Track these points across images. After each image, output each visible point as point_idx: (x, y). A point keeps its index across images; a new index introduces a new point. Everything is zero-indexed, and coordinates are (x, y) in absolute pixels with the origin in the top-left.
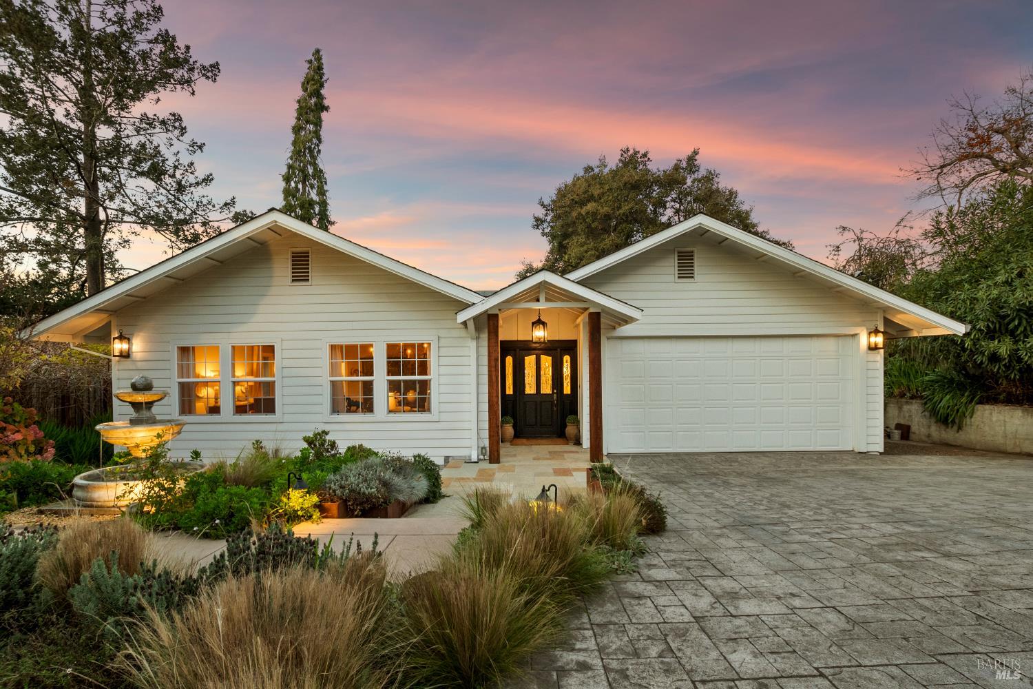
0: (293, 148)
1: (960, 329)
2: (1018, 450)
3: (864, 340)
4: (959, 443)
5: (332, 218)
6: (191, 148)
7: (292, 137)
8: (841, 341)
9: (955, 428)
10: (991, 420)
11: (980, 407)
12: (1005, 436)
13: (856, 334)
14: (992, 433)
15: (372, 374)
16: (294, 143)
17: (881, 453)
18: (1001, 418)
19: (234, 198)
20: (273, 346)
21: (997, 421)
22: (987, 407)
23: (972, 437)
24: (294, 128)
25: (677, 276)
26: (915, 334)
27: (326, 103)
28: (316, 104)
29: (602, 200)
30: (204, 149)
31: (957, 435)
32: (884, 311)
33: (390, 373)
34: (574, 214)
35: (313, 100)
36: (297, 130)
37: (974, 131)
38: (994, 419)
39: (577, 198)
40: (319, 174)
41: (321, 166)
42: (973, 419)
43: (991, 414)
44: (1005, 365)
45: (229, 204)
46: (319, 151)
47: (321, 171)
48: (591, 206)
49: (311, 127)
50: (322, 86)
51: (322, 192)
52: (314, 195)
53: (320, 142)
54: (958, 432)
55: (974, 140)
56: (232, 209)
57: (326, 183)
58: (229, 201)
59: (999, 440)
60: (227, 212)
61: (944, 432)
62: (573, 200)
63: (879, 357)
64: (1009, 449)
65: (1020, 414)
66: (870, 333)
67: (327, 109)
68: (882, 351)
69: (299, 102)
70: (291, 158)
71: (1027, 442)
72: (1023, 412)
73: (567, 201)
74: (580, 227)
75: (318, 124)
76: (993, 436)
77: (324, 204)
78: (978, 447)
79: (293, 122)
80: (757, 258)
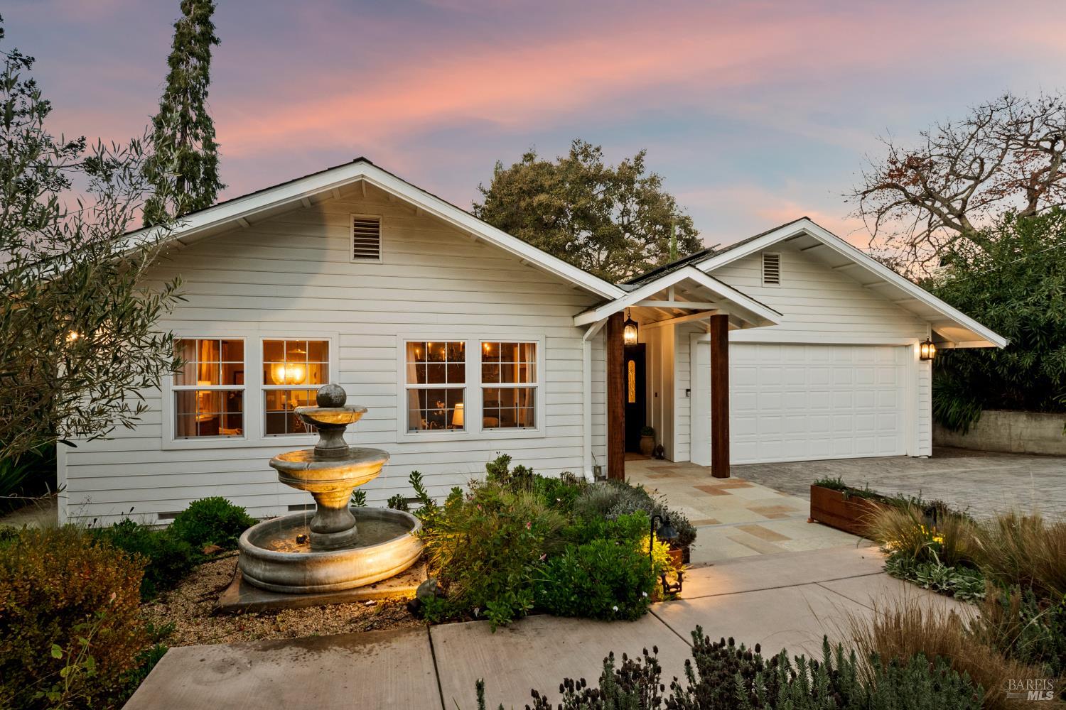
0: (168, 84)
1: (1002, 342)
2: (1022, 450)
3: (917, 351)
4: (964, 445)
5: (221, 180)
6: (12, 61)
7: (168, 70)
8: (897, 350)
9: (961, 431)
10: (997, 424)
11: (985, 412)
12: (1010, 438)
13: (910, 345)
14: (998, 435)
15: (463, 381)
16: (171, 78)
17: (929, 457)
18: (1006, 422)
19: (83, 139)
20: (328, 342)
21: (1002, 425)
22: (993, 412)
23: (978, 440)
24: (170, 59)
25: (764, 280)
26: (951, 346)
27: (216, 33)
28: (202, 34)
29: (554, 192)
30: (33, 65)
31: (963, 438)
32: (932, 324)
33: (485, 379)
34: (523, 204)
35: (198, 29)
36: (174, 62)
37: (894, 163)
38: (999, 423)
39: (525, 188)
40: (205, 122)
41: (208, 113)
42: (978, 424)
43: (996, 418)
44: (1021, 375)
45: (76, 146)
46: (206, 94)
47: (208, 119)
48: (543, 197)
49: (194, 61)
50: (211, 11)
51: (210, 146)
52: (198, 147)
53: (208, 82)
54: (963, 435)
55: (894, 171)
56: (79, 153)
57: (214, 135)
58: (76, 143)
59: (1005, 442)
60: (71, 156)
61: (948, 435)
62: (521, 188)
63: (928, 366)
64: (1014, 449)
65: (1025, 418)
66: (922, 345)
67: (216, 42)
68: (930, 361)
69: (177, 26)
70: (167, 97)
71: (1031, 443)
72: (1027, 416)
73: (515, 188)
74: (529, 219)
75: (205, 58)
76: (999, 438)
77: (212, 161)
78: (983, 449)
79: (170, 51)
80: (834, 267)
